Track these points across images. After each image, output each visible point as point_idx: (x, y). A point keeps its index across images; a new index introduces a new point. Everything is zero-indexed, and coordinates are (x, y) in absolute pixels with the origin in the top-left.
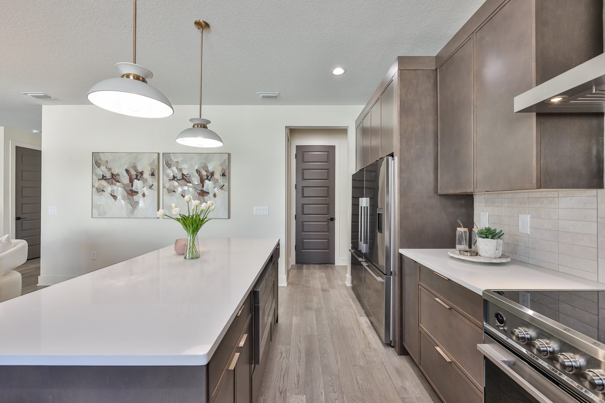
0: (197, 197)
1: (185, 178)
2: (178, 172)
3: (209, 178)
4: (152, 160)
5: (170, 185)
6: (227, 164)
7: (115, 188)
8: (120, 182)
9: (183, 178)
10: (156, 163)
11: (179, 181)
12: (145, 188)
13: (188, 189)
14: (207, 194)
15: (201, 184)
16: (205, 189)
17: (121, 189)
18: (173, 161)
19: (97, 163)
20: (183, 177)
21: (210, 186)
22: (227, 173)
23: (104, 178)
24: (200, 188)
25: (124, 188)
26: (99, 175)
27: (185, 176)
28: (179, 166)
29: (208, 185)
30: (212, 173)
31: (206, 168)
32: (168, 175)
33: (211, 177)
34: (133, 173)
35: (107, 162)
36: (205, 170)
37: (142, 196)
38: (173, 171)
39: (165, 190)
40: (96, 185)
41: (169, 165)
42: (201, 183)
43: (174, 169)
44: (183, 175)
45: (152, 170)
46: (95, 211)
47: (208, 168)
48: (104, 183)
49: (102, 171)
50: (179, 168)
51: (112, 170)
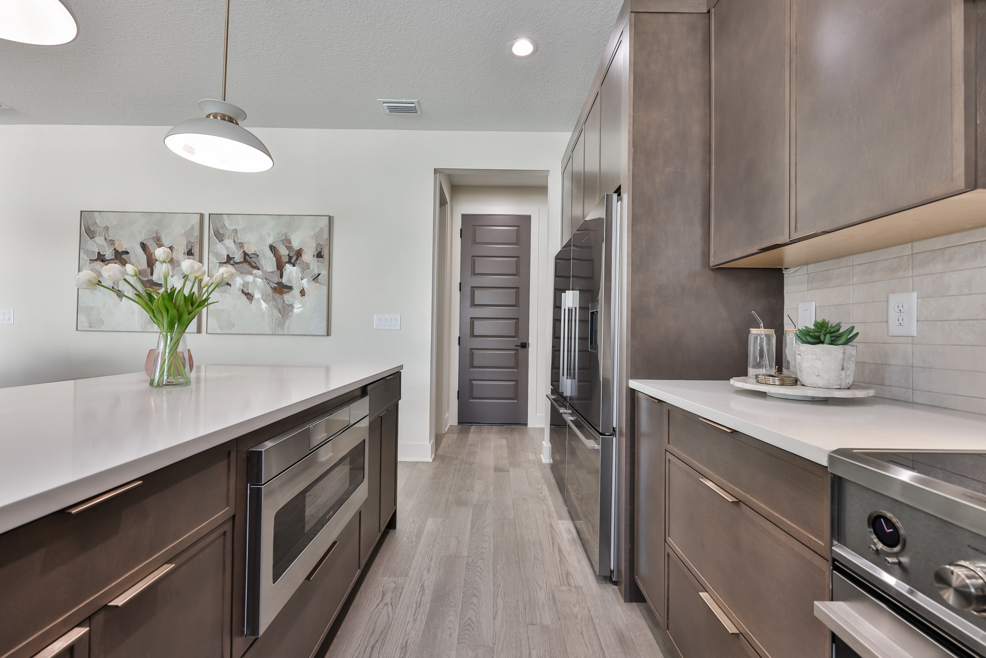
0: (271, 295)
1: (249, 260)
2: (237, 248)
3: (293, 261)
4: (189, 227)
6: (326, 235)
9: (245, 261)
10: (197, 233)
11: (238, 265)
12: (175, 278)
13: (256, 282)
14: (289, 290)
15: (279, 272)
16: (284, 281)
18: (228, 229)
19: (88, 230)
20: (245, 258)
21: (294, 274)
22: (325, 253)
23: (100, 257)
24: (277, 279)
26: (92, 252)
27: (248, 255)
28: (238, 239)
29: (291, 273)
30: (298, 252)
31: (287, 242)
32: (217, 255)
33: (297, 259)
34: (154, 249)
35: (107, 228)
36: (286, 246)
38: (227, 247)
41: (220, 237)
42: (278, 269)
43: (229, 242)
44: (245, 254)
45: (189, 244)
46: (82, 318)
47: (291, 242)
48: (100, 267)
49: (98, 245)
50: (237, 241)
51: (117, 243)
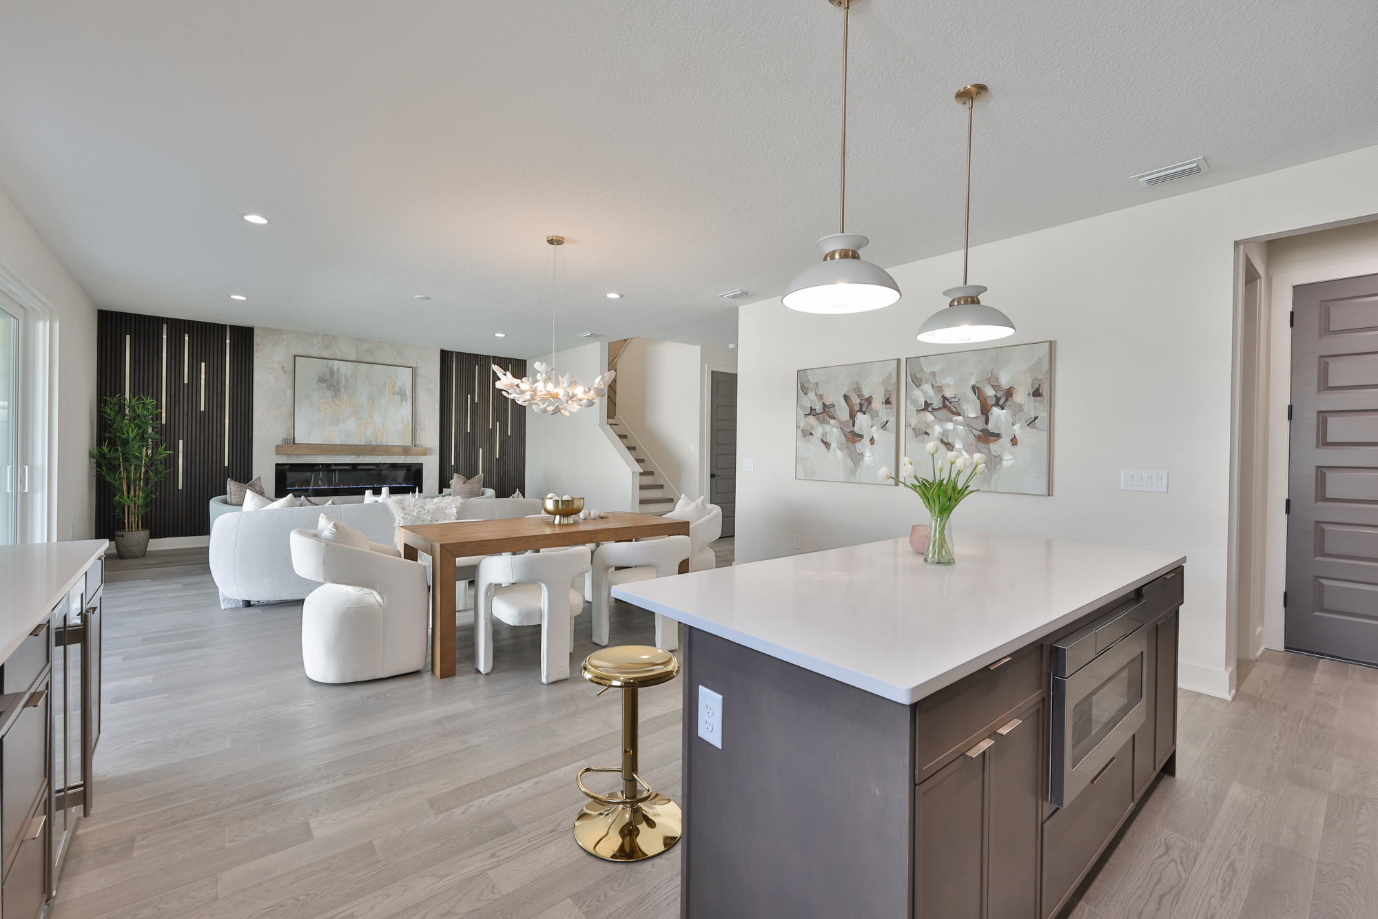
0: (974, 445)
1: (949, 404)
2: (935, 393)
3: (1001, 403)
4: (887, 374)
5: (918, 421)
6: (1046, 367)
7: (828, 428)
8: (835, 419)
9: (944, 406)
10: (894, 380)
11: (937, 412)
12: (875, 428)
13: (955, 428)
14: (996, 438)
15: (983, 418)
16: (991, 427)
17: (836, 430)
18: (925, 373)
19: (803, 389)
20: (944, 403)
21: (1003, 419)
22: (1045, 390)
23: (812, 412)
24: (981, 425)
25: (841, 428)
26: (807, 407)
27: (948, 400)
28: (936, 382)
29: (999, 417)
30: (1008, 392)
32: (914, 402)
33: (1006, 400)
34: (856, 401)
35: (817, 384)
36: (992, 386)
37: (869, 443)
38: (926, 392)
39: (910, 431)
40: (802, 425)
41: (917, 382)
42: (982, 413)
43: (927, 388)
44: (944, 398)
45: (887, 392)
46: (799, 468)
47: (999, 380)
48: (812, 420)
49: (811, 401)
50: (936, 385)
51: (825, 397)
